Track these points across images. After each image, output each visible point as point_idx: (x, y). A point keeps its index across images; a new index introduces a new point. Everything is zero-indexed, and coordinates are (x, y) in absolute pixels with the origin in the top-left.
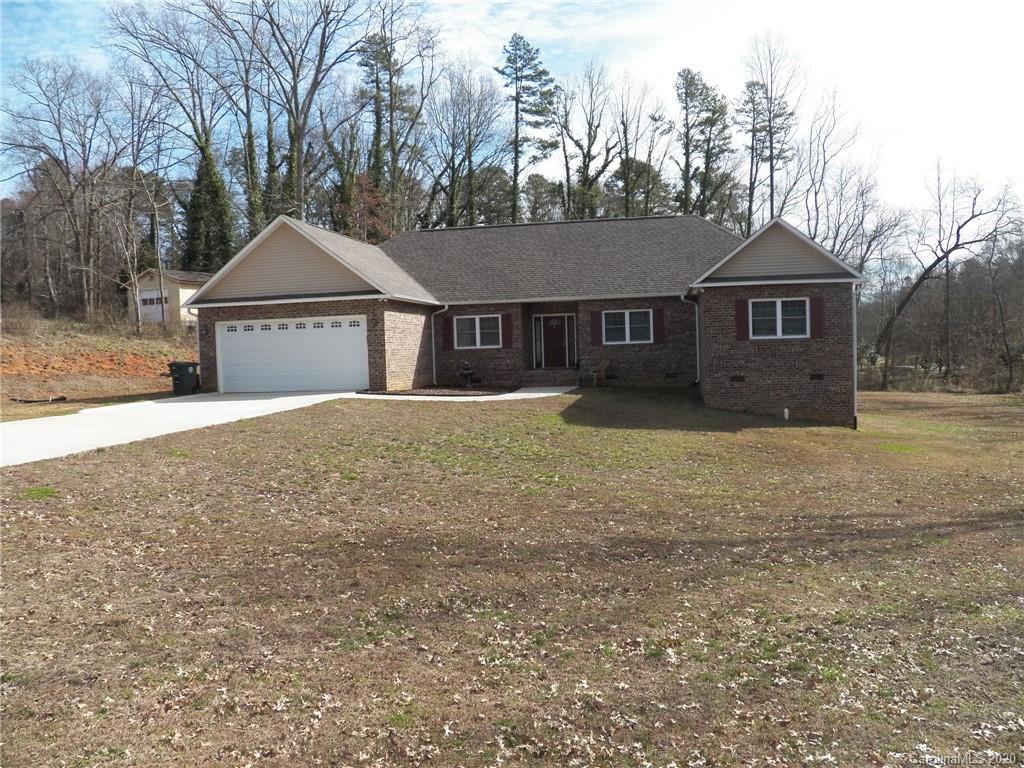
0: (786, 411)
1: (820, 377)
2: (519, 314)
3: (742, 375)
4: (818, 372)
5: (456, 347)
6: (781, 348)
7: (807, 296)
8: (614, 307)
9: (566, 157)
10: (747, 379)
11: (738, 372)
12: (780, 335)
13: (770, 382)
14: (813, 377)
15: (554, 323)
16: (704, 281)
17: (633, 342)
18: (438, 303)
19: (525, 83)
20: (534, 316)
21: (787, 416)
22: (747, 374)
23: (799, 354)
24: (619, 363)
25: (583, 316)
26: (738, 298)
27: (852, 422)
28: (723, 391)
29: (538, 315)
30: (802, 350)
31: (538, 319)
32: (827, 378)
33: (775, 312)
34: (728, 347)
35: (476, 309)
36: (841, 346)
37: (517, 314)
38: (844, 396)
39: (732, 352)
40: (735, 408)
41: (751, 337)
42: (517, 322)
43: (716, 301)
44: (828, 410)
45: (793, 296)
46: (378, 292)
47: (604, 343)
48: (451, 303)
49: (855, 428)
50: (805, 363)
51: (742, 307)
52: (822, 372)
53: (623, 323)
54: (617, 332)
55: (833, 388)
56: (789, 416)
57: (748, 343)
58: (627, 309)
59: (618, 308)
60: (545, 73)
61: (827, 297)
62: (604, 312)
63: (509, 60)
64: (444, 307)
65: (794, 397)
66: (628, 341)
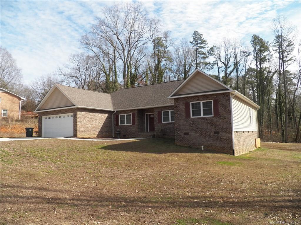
0: (202, 146)
1: (218, 133)
2: (137, 113)
3: (188, 132)
4: (217, 131)
5: (120, 125)
6: (202, 121)
7: (212, 99)
8: (165, 109)
9: (218, 68)
10: (190, 134)
11: (186, 131)
12: (202, 116)
13: (198, 135)
14: (215, 133)
15: (152, 116)
16: (172, 96)
17: (172, 122)
18: (113, 110)
19: (199, 45)
20: (146, 114)
21: (203, 149)
22: (190, 132)
23: (209, 123)
24: (167, 129)
25: (156, 113)
26: (185, 101)
27: (232, 152)
28: (181, 138)
29: (147, 114)
30: (210, 121)
31: (147, 115)
32: (220, 133)
33: (200, 106)
34: (183, 121)
35: (125, 112)
36: (226, 119)
37: (136, 112)
38: (228, 141)
39: (184, 123)
40: (186, 145)
41: (191, 117)
42: (136, 116)
43: (178, 103)
44: (222, 146)
45: (207, 100)
46: (75, 106)
47: (163, 122)
48: (117, 110)
49: (233, 154)
50: (212, 127)
51: (187, 105)
52: (218, 131)
53: (169, 115)
54: (167, 119)
55: (223, 137)
56: (204, 149)
57: (190, 119)
58: (169, 110)
59: (167, 109)
60: (204, 41)
61: (220, 99)
62: (162, 111)
63: (194, 39)
64: (115, 111)
65: (208, 141)
66: (170, 121)
